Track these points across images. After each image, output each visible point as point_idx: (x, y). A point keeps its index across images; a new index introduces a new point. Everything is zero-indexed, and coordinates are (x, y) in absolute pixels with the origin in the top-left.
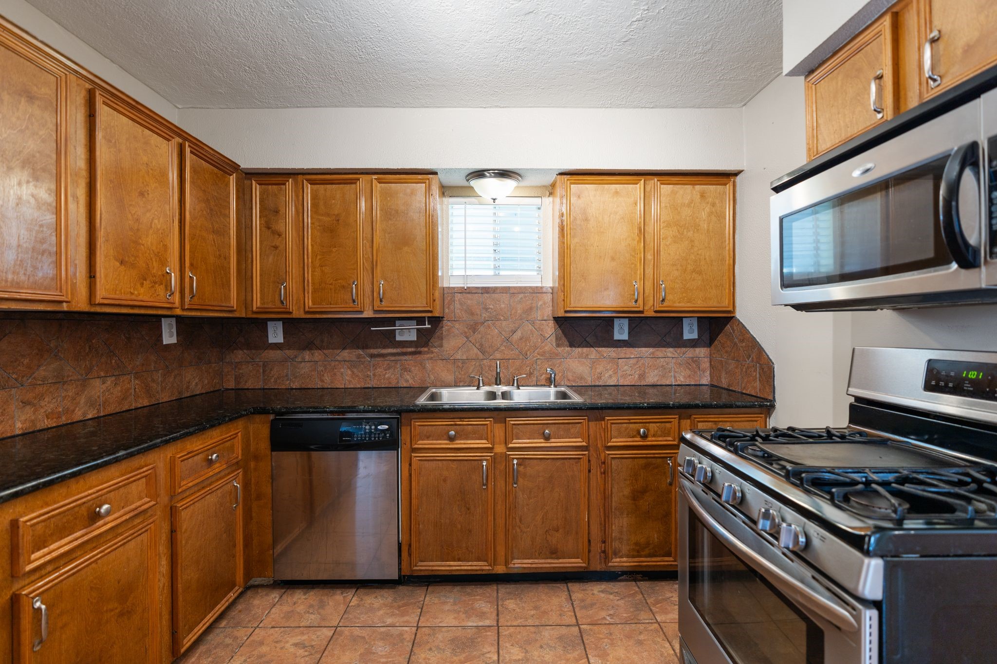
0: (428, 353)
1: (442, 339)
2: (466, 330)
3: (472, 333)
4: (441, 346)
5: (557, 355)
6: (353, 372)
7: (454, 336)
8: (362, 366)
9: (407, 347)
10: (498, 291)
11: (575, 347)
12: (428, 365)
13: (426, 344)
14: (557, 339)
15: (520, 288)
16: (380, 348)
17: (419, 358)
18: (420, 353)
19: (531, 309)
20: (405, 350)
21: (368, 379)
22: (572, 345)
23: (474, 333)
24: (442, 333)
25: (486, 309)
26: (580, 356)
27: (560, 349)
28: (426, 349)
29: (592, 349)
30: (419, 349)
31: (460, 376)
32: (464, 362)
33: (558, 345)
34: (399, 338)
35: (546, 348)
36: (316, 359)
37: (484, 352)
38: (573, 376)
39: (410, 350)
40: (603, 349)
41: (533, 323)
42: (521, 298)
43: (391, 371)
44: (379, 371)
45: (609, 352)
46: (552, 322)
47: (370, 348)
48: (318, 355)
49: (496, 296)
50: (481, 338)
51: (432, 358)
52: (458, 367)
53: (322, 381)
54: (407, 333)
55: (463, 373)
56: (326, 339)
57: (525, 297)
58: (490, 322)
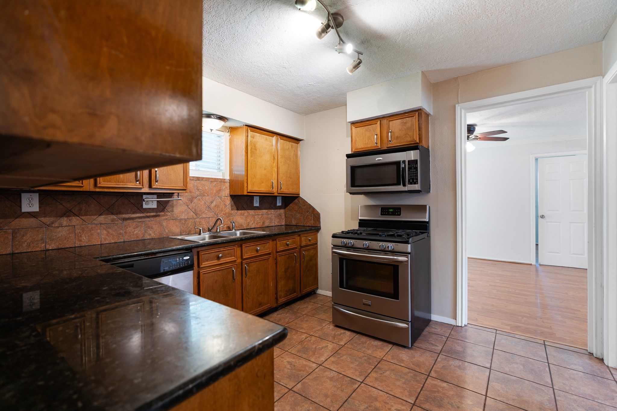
0: (164, 216)
1: (173, 207)
2: (187, 201)
3: (190, 203)
4: (173, 211)
5: (231, 214)
6: (108, 232)
7: (180, 205)
8: (116, 227)
9: (150, 212)
10: (204, 180)
11: (239, 210)
12: (164, 224)
13: (163, 210)
14: (231, 206)
15: (215, 179)
16: (130, 213)
17: (158, 220)
18: (159, 216)
19: (220, 190)
20: (149, 214)
21: (120, 236)
22: (238, 209)
23: (191, 203)
24: (173, 203)
25: (198, 190)
26: (241, 214)
27: (233, 212)
28: (163, 213)
29: (245, 211)
30: (158, 213)
31: (183, 229)
32: (185, 220)
33: (232, 209)
34: (145, 206)
35: (227, 211)
36: (74, 224)
37: (197, 214)
38: (238, 225)
39: (152, 214)
40: (250, 211)
41: (221, 198)
42: (215, 184)
43: (138, 229)
44: (129, 229)
45: (252, 212)
46: (229, 197)
47: (123, 214)
48: (75, 221)
49: (203, 182)
50: (195, 206)
51: (167, 219)
52: (182, 223)
53: (80, 241)
54: (151, 203)
55: (185, 227)
56: (84, 208)
57: (217, 184)
58: (200, 197)
